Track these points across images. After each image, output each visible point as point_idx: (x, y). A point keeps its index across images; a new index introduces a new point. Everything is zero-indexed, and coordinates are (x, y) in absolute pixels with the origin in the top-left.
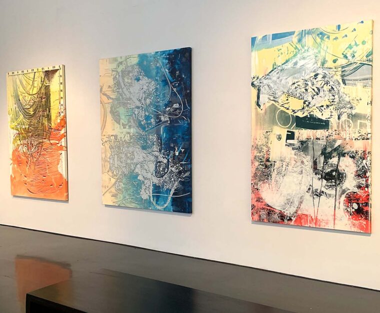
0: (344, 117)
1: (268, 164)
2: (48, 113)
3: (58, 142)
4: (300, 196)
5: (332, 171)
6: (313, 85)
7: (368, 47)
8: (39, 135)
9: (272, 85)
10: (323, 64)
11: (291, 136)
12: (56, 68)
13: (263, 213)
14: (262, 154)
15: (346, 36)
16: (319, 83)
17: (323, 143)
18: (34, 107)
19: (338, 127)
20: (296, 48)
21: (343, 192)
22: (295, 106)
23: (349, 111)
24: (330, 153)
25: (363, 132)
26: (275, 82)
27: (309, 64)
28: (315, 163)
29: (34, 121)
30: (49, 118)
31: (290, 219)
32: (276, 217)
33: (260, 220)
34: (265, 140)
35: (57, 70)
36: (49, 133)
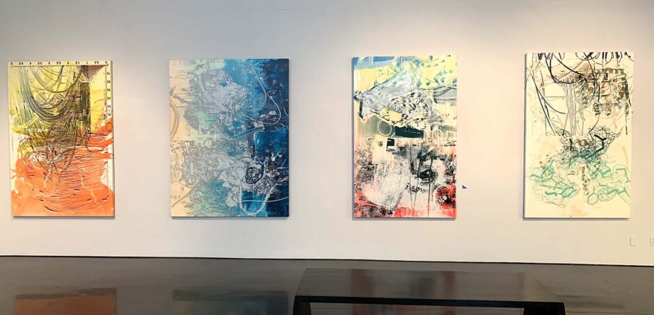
0: (436, 128)
1: (371, 166)
2: (84, 113)
3: (100, 149)
4: (400, 192)
5: (426, 171)
6: (410, 101)
7: (453, 76)
8: (68, 141)
9: (374, 100)
10: (418, 85)
11: (391, 143)
12: (99, 64)
13: (366, 210)
14: (364, 158)
15: (437, 65)
16: (415, 100)
17: (418, 148)
18: (60, 107)
19: (431, 136)
20: (395, 70)
21: (436, 187)
22: (394, 118)
23: (440, 124)
24: (425, 157)
25: (451, 140)
26: (376, 98)
27: (407, 85)
28: (412, 165)
29: (59, 124)
30: (87, 121)
31: (391, 213)
32: (378, 212)
33: (363, 217)
34: (367, 146)
35: (101, 66)
36: (86, 138)
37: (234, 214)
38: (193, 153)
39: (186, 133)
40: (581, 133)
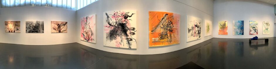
4: (253, 33)
6: (254, 25)
13: (250, 34)
15: (256, 22)
20: (253, 22)
21: (256, 32)
23: (257, 27)
26: (251, 24)
28: (254, 30)
29: (223, 27)
34: (251, 29)
35: (227, 21)
36: (225, 28)
37: (239, 35)
38: (235, 29)
39: (234, 27)
40: (266, 28)
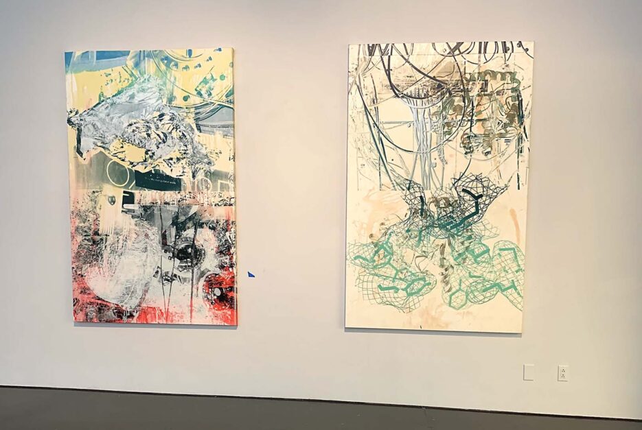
0: (200, 176)
1: (98, 238)
4: (144, 282)
5: (187, 247)
6: (157, 128)
7: (227, 84)
9: (99, 124)
10: (170, 100)
11: (129, 199)
13: (92, 311)
14: (87, 224)
15: (200, 66)
16: (166, 126)
17: (173, 209)
19: (193, 188)
20: (132, 75)
21: (202, 274)
22: (133, 156)
23: (206, 167)
24: (184, 223)
25: (225, 195)
26: (103, 121)
27: (153, 101)
28: (164, 236)
31: (131, 316)
32: (110, 314)
33: (88, 320)
34: (91, 204)
40: (441, 185)
